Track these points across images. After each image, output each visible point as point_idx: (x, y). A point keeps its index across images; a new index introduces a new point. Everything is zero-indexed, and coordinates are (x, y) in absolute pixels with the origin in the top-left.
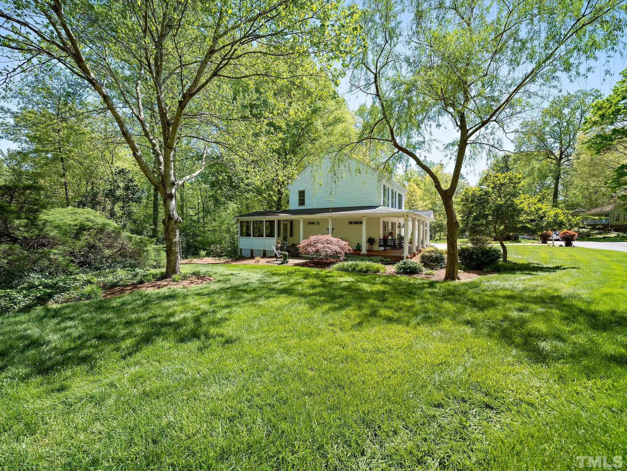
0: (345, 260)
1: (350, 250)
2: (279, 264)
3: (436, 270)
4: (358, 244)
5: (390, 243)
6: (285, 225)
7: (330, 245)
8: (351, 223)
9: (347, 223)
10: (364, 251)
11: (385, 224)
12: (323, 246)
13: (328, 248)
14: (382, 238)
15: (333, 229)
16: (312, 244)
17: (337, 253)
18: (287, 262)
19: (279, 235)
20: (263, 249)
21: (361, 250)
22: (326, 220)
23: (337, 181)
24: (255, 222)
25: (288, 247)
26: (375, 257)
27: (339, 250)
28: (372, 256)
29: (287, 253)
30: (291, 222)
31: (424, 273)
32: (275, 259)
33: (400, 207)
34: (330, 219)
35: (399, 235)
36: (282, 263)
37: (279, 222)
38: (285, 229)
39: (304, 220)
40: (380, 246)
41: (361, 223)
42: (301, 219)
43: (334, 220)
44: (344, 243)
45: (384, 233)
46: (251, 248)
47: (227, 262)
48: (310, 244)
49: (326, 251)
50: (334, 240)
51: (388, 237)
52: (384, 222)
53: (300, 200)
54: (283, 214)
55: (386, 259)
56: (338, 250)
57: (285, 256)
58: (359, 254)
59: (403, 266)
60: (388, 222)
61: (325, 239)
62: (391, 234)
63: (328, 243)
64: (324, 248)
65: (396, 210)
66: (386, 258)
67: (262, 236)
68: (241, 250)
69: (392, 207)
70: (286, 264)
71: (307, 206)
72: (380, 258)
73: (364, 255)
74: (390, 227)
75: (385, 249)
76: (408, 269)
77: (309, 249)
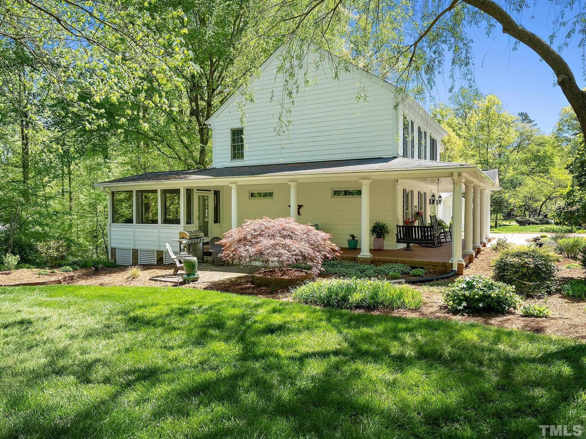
0: (322, 275)
1: (334, 251)
2: (176, 284)
3: (539, 298)
4: (353, 237)
5: (417, 234)
6: (203, 200)
7: (288, 241)
8: (336, 193)
9: (330, 193)
10: (365, 253)
11: (407, 196)
12: (272, 242)
13: (284, 246)
14: (401, 224)
15: (300, 207)
16: (249, 237)
17: (304, 258)
18: (195, 280)
19: (189, 221)
20: (156, 248)
21: (359, 250)
22: (285, 187)
23: (294, 91)
24: (140, 192)
25: (204, 244)
26: (390, 266)
27: (311, 251)
28: (384, 262)
29: (195, 259)
30: (217, 193)
31: (519, 311)
32: (171, 271)
33: (433, 157)
34: (292, 184)
35: (433, 218)
36: (182, 284)
37: (189, 192)
38: (204, 207)
39: (240, 188)
40: (399, 241)
41: (359, 193)
42: (233, 186)
43: (301, 187)
44: (322, 234)
45: (405, 214)
46: (132, 247)
47: (72, 278)
48: (245, 239)
49: (279, 255)
50: (300, 228)
51: (413, 222)
52: (404, 191)
53: (234, 148)
54: (196, 176)
55: (414, 271)
56: (308, 250)
57: (191, 266)
58: (355, 259)
59: (467, 293)
60: (412, 192)
61: (279, 228)
62: (418, 215)
63: (284, 237)
64: (274, 246)
65: (428, 163)
66: (413, 268)
67: (155, 222)
68: (113, 249)
69: (419, 157)
70: (192, 284)
71: (249, 160)
72: (401, 267)
73: (364, 261)
74: (416, 203)
75: (408, 246)
76: (479, 300)
77: (242, 249)
